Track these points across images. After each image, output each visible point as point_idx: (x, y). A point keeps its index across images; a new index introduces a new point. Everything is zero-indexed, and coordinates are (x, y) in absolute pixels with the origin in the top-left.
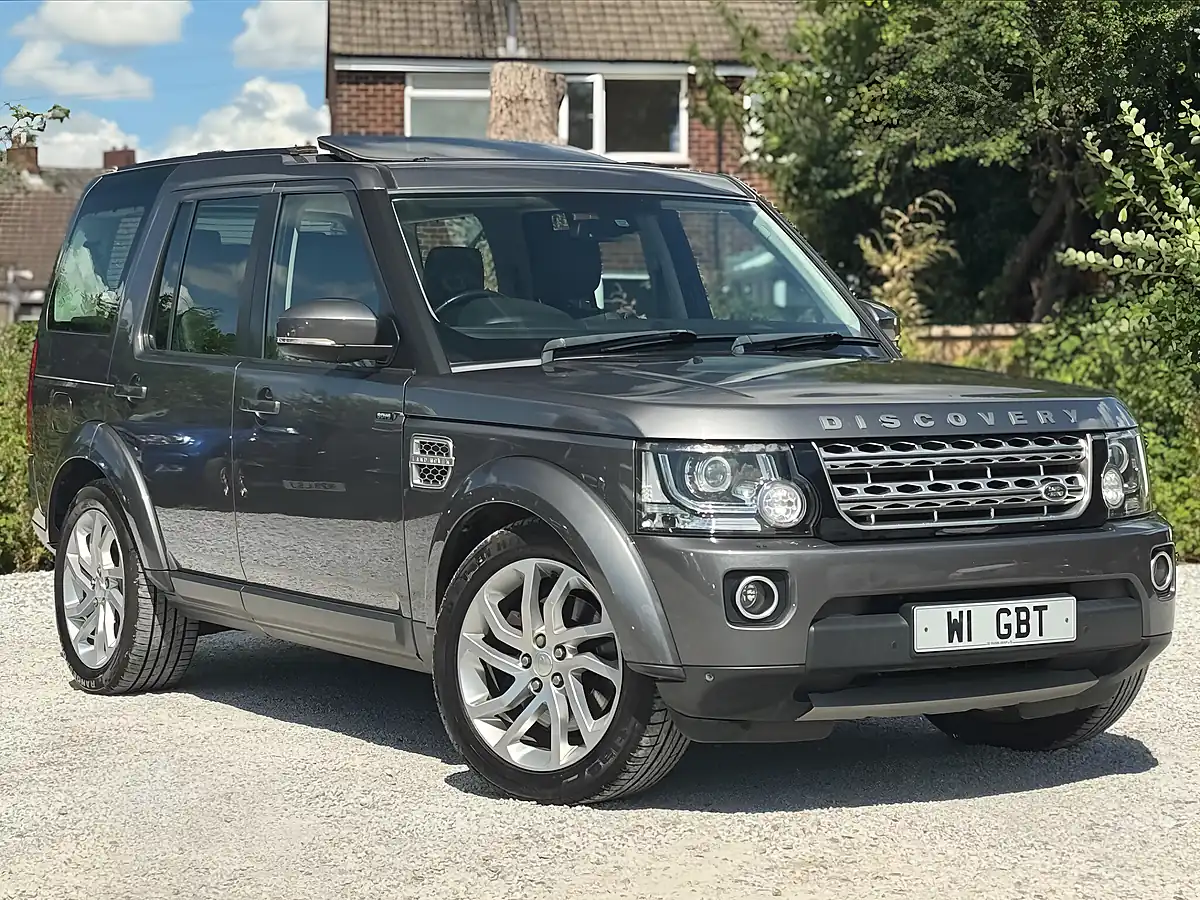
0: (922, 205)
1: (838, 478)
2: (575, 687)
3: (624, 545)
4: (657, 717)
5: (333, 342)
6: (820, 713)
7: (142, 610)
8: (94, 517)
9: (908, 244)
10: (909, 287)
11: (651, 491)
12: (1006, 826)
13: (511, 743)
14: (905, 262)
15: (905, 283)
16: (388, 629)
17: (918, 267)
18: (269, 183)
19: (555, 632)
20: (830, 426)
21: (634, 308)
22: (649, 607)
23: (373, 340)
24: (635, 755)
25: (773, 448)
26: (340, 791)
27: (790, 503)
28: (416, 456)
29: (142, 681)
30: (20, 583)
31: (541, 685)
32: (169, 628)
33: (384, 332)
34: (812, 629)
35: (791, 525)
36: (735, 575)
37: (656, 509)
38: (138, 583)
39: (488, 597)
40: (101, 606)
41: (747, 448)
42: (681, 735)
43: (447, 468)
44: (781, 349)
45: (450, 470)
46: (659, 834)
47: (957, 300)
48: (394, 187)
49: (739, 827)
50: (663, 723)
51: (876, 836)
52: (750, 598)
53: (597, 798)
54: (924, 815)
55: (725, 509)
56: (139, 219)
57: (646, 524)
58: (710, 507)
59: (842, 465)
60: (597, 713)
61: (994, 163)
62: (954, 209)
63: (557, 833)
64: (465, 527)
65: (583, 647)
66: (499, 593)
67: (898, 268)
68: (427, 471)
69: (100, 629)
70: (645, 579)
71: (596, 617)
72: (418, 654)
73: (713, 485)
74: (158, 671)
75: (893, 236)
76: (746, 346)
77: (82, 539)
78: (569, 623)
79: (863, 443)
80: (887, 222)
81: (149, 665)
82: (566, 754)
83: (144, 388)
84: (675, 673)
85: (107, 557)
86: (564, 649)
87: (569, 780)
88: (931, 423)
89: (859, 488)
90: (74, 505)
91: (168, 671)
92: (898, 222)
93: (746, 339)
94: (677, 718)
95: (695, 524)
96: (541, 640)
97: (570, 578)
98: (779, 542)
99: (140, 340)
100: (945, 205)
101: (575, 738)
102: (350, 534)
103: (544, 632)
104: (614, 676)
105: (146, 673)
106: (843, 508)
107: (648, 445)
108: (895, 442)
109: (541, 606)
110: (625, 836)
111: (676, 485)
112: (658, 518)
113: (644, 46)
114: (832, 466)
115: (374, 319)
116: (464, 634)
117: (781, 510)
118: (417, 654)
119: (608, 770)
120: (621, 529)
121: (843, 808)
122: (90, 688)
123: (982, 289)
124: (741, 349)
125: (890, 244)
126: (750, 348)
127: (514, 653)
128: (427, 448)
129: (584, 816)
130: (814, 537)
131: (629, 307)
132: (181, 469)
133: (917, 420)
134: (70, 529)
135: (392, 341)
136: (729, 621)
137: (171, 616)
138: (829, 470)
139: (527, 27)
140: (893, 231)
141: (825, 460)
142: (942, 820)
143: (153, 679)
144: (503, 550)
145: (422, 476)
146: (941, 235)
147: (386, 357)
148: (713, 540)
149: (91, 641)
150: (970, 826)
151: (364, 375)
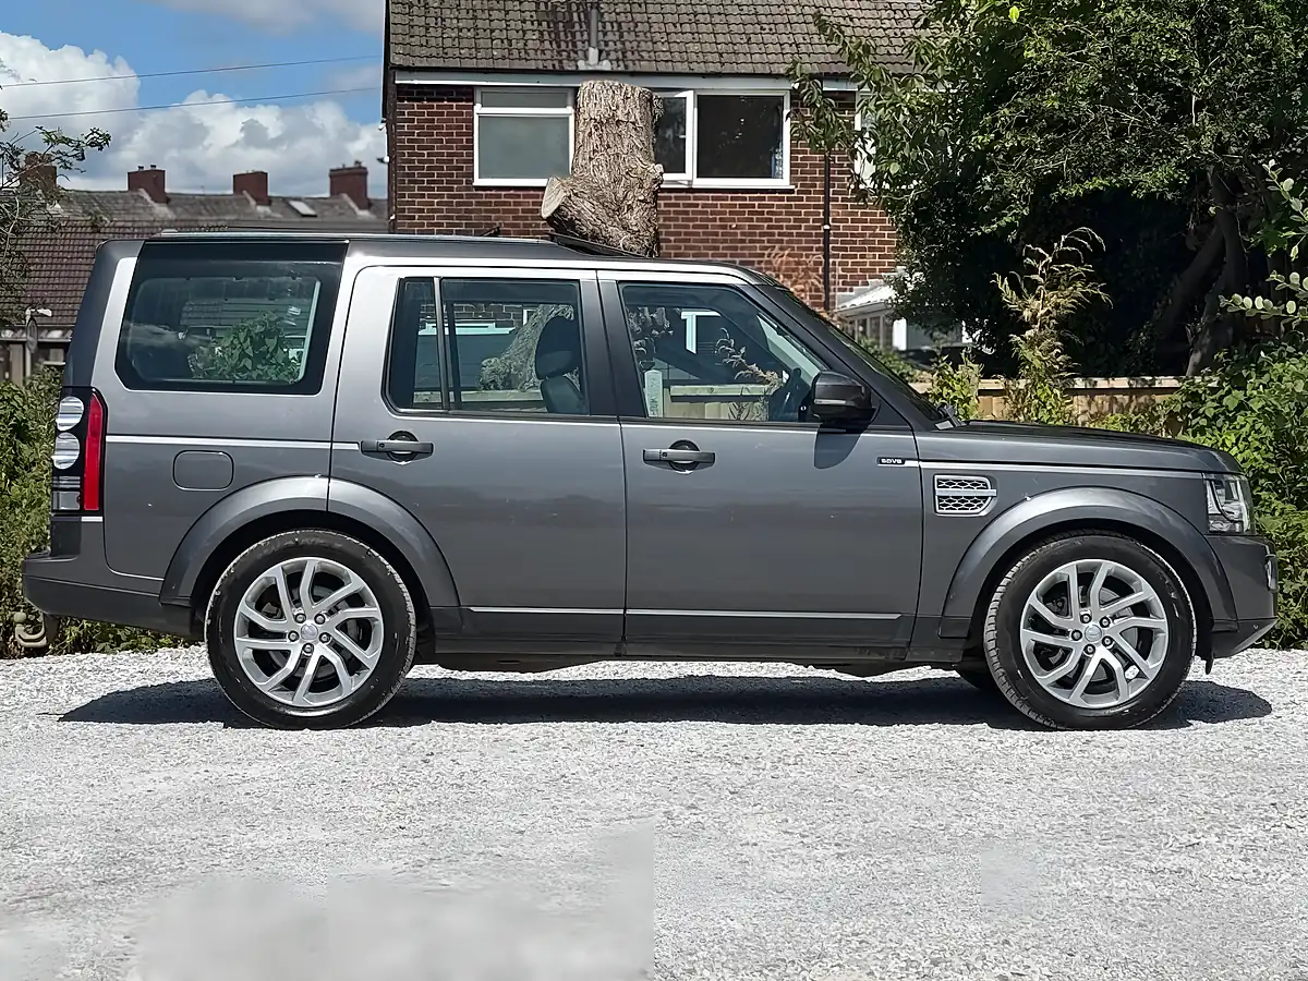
0: (1068, 243)
9: (1052, 287)
10: (1053, 335)
11: (1211, 506)
12: (1198, 962)
14: (1049, 307)
15: (1048, 331)
17: (1063, 312)
30: (55, 667)
31: (1094, 648)
43: (982, 497)
46: (803, 969)
49: (893, 962)
51: (1050, 974)
54: (1103, 950)
61: (1150, 195)
62: (1104, 247)
63: (687, 967)
67: (1041, 313)
68: (951, 501)
75: (1035, 277)
80: (1029, 261)
86: (1108, 619)
92: (1041, 263)
96: (1086, 618)
100: (1094, 242)
103: (1087, 612)
110: (766, 972)
113: (742, 58)
125: (1032, 286)
128: (950, 484)
129: (716, 947)
139: (610, 36)
140: (1035, 271)
142: (1124, 955)
145: (944, 505)
146: (1089, 278)
150: (1157, 962)
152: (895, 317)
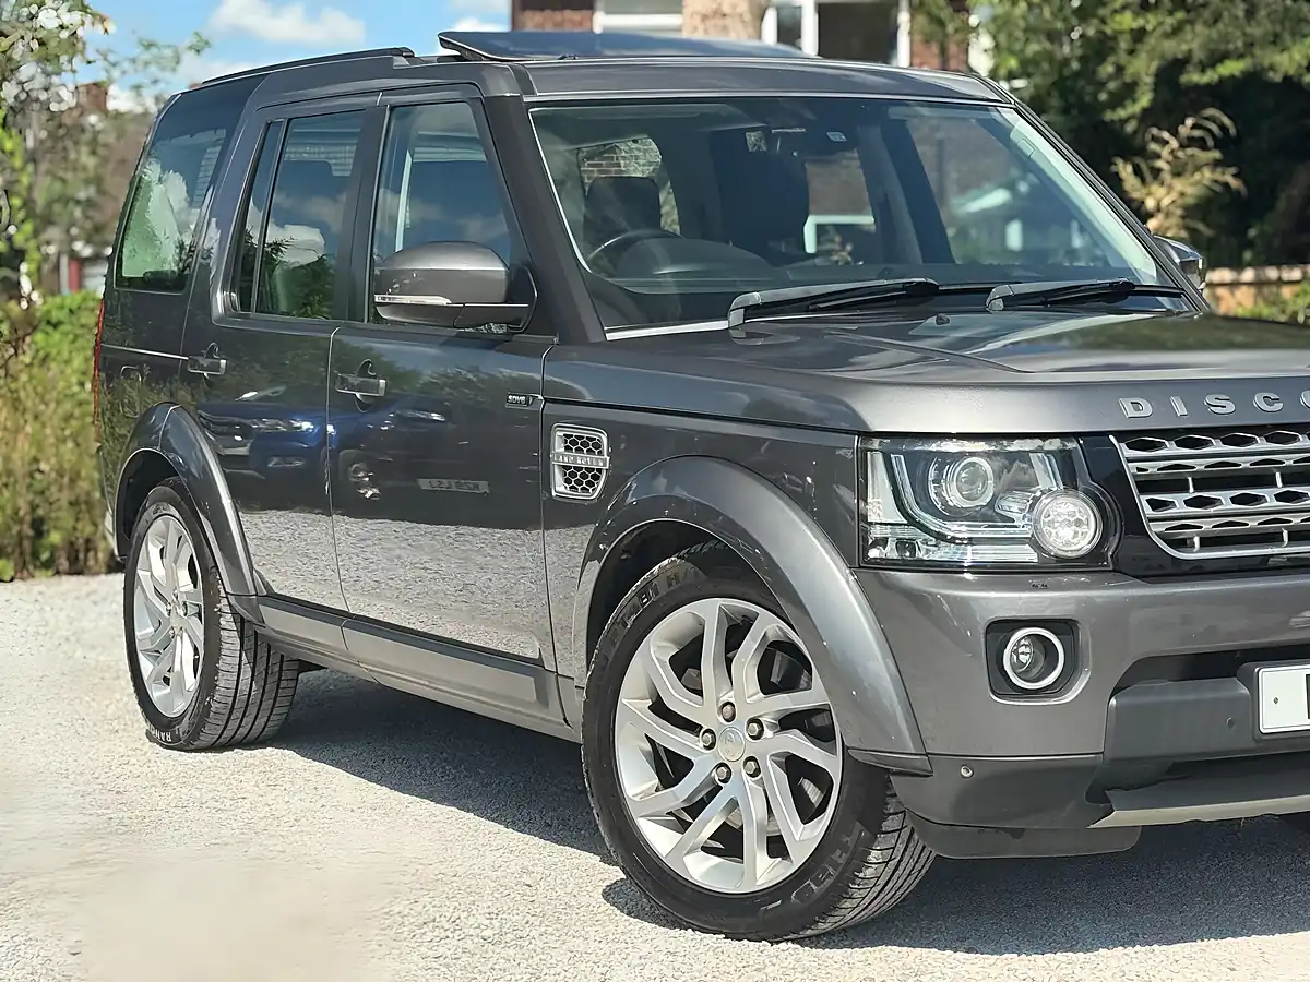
0: (1194, 127)
1: (1147, 485)
2: (777, 778)
3: (843, 582)
4: (891, 823)
5: (449, 301)
6: (1123, 817)
7: (225, 646)
8: (168, 526)
9: (1177, 174)
10: (1178, 225)
11: (880, 507)
13: (688, 853)
14: (1173, 196)
15: (1174, 221)
16: (525, 685)
17: (1190, 201)
18: (375, 92)
19: (748, 701)
20: (1136, 412)
21: (850, 254)
22: (877, 666)
23: (502, 298)
24: (861, 875)
25: (1055, 444)
26: (456, 915)
27: (1078, 523)
28: (559, 454)
29: (228, 734)
31: (729, 773)
32: (261, 667)
33: (517, 286)
34: (1113, 701)
35: (1081, 553)
36: (1001, 629)
37: (887, 531)
38: (220, 610)
39: (656, 649)
40: (179, 638)
41: (1016, 446)
42: (924, 847)
43: (599, 470)
44: (1052, 303)
45: (604, 473)
47: (1223, 240)
48: (532, 93)
50: (900, 830)
52: (1024, 658)
53: (809, 932)
55: (984, 531)
56: (219, 149)
57: (874, 553)
58: (964, 528)
59: (1152, 468)
60: (807, 812)
61: (1287, 78)
62: (1233, 131)
64: (624, 552)
65: (787, 722)
66: (669, 644)
67: (1166, 202)
68: (573, 475)
69: (177, 667)
70: (870, 625)
71: (804, 679)
72: (565, 719)
73: (969, 498)
74: (248, 720)
75: (1160, 164)
76: (1005, 299)
77: (154, 551)
78: (767, 687)
79: (1185, 437)
80: (1153, 147)
81: (237, 714)
82: (763, 871)
83: (223, 362)
84: (919, 764)
85: (184, 576)
86: (760, 724)
87: (770, 907)
88: (1278, 406)
89: (1178, 499)
90: (145, 509)
91: (261, 721)
92: (1166, 149)
93: (1006, 289)
94: (920, 824)
95: (943, 553)
96: (729, 711)
97: (767, 625)
98: (1065, 579)
99: (219, 300)
100: (1223, 127)
101: (777, 847)
102: (493, 548)
103: (732, 700)
104: (832, 764)
105: (233, 725)
106: (1155, 529)
107: (876, 443)
108: (1230, 434)
109: (729, 662)
111: (916, 497)
112: (891, 545)
114: (1139, 469)
115: (502, 269)
116: (623, 700)
117: (1066, 533)
118: (563, 717)
119: (824, 896)
120: (837, 558)
121: (1155, 947)
122: (166, 741)
123: (1250, 227)
124: (1000, 304)
125: (1156, 172)
126: (1012, 302)
127: (691, 727)
128: (574, 443)
130: (1114, 571)
131: (844, 254)
132: (298, 463)
133: (1259, 401)
134: (142, 538)
135: (528, 298)
136: (994, 692)
137: (262, 652)
138: (1134, 476)
140: (1158, 156)
141: (1129, 460)
143: (244, 731)
144: (675, 586)
145: (567, 481)
146: (1216, 164)
147: (520, 321)
148: (968, 576)
149: (167, 681)
151: (492, 344)
152: (1009, 219)
